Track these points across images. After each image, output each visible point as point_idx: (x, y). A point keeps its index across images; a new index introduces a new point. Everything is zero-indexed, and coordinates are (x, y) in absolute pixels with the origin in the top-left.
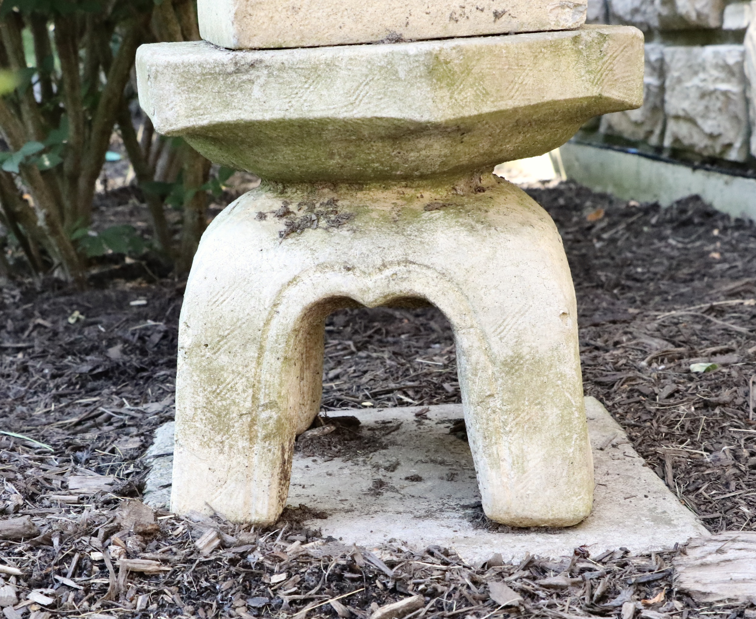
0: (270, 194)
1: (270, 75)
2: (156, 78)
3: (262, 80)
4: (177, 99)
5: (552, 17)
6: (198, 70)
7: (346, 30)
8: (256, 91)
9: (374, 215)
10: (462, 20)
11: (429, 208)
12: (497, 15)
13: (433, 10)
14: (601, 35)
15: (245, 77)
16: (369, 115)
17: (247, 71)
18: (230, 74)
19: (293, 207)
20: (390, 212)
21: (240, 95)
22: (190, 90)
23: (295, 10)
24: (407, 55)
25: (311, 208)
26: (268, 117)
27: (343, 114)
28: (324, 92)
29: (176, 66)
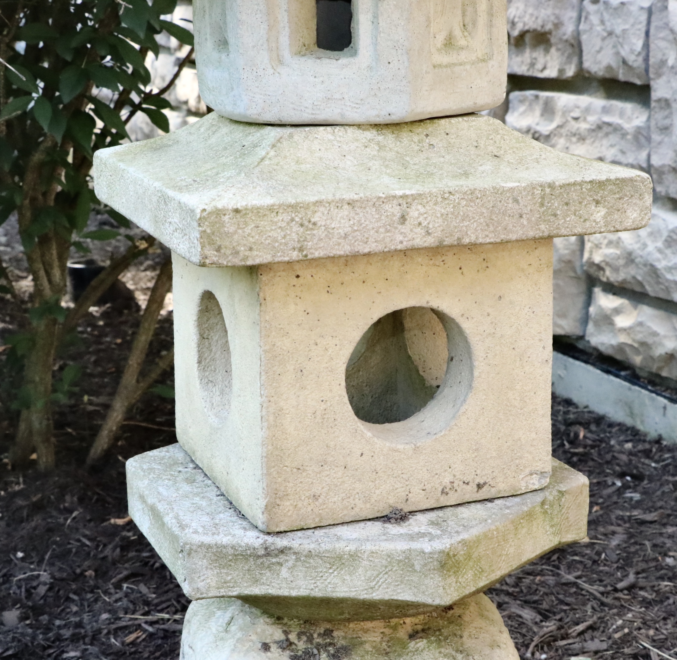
0: (268, 620)
1: (298, 560)
2: (189, 554)
3: (290, 564)
4: (210, 572)
5: (523, 484)
6: (231, 551)
7: (357, 509)
8: (284, 572)
9: (368, 647)
10: (451, 493)
11: (413, 636)
12: (479, 486)
13: (428, 487)
14: (560, 492)
15: (274, 560)
16: (387, 597)
17: (277, 556)
18: (259, 557)
19: (293, 637)
20: (381, 643)
21: (268, 574)
22: (221, 567)
23: (315, 497)
24: (423, 552)
25: (310, 639)
26: (294, 593)
27: (364, 596)
28: (347, 577)
29: (209, 547)
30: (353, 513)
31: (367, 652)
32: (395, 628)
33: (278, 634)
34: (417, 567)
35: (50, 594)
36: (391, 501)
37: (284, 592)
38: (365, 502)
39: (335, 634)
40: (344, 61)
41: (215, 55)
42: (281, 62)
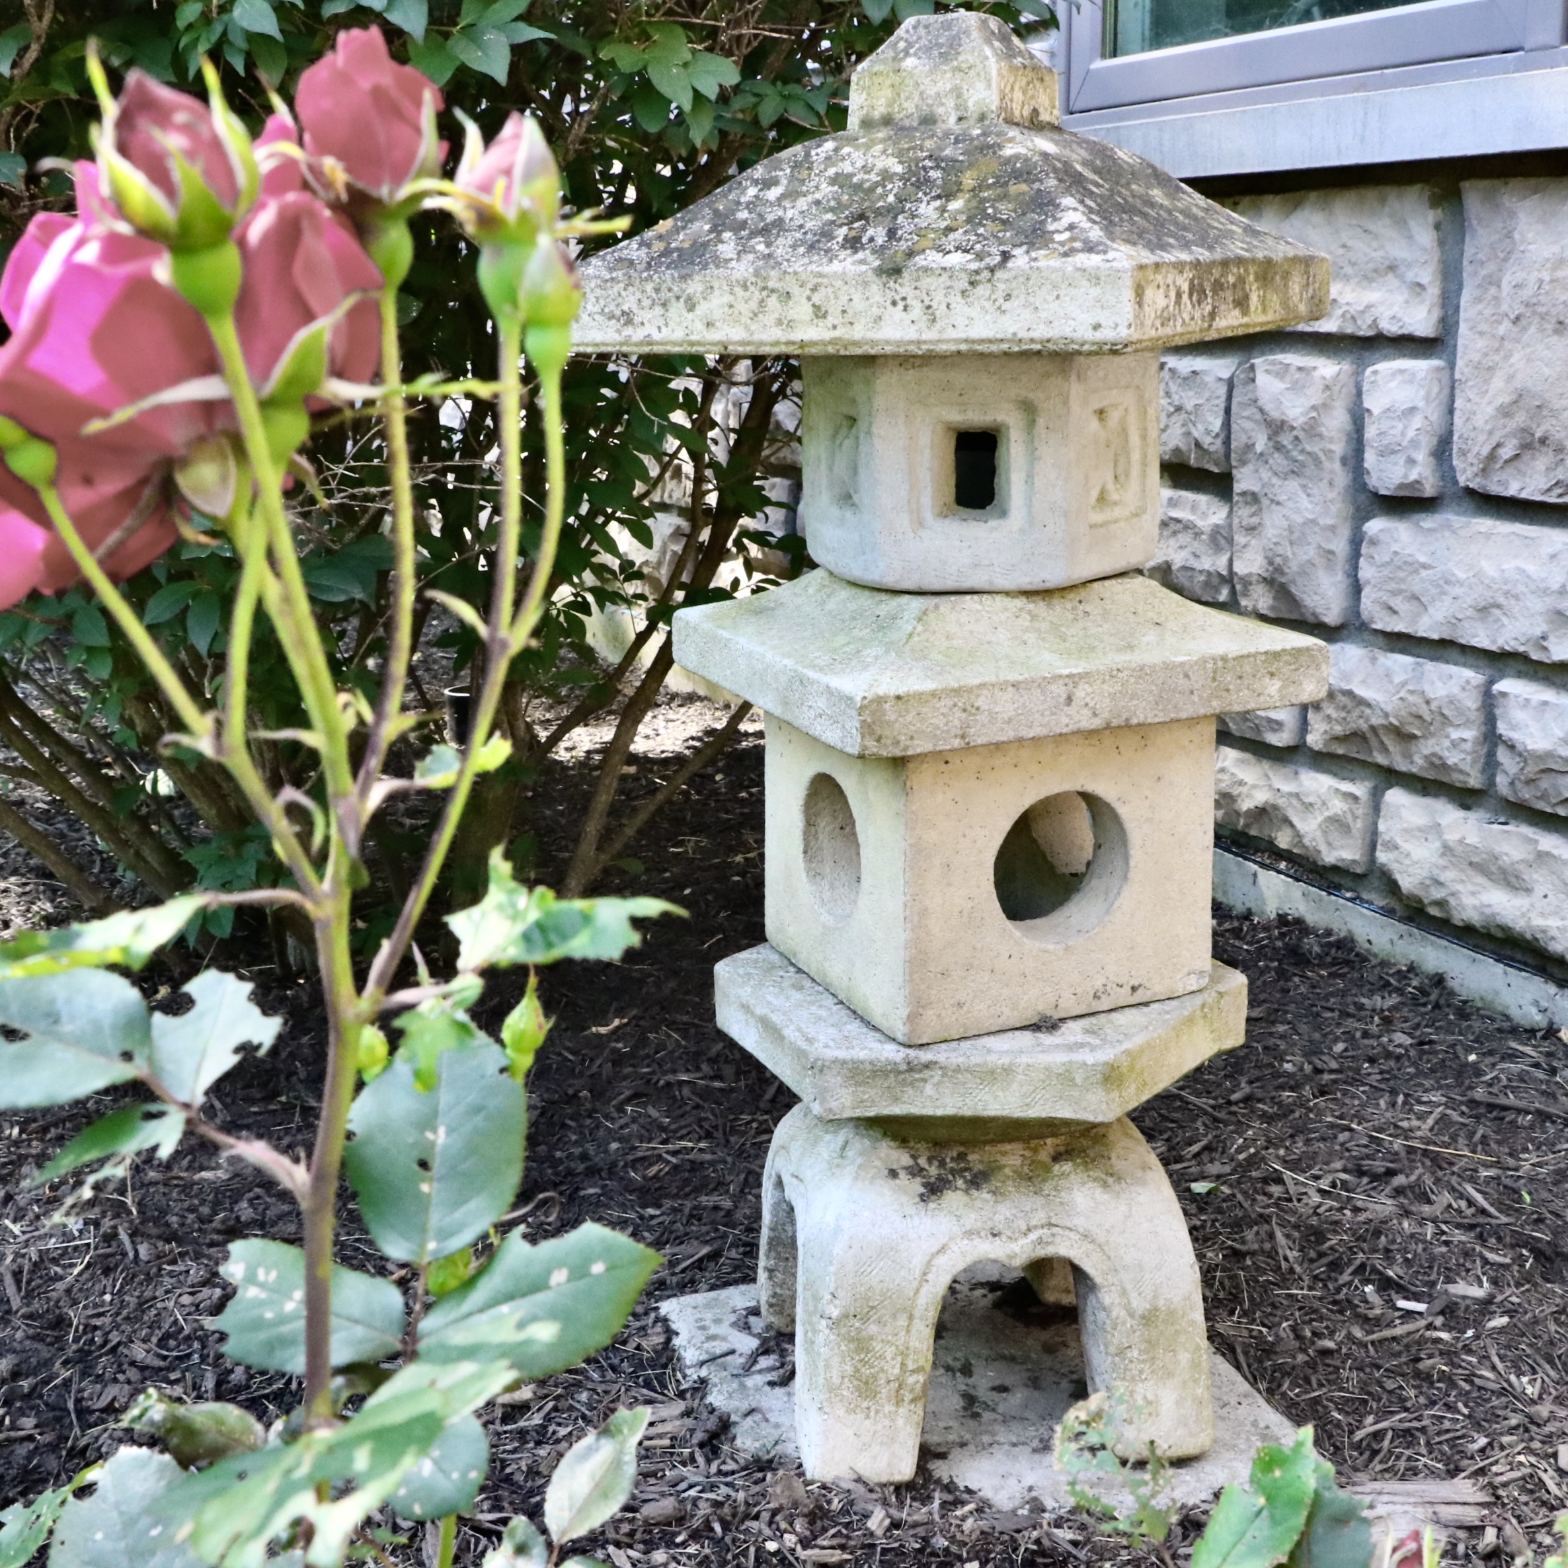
0: (892, 1144)
1: (943, 1076)
2: (821, 1071)
3: (936, 1079)
4: (844, 1091)
5: (1180, 985)
6: (869, 1067)
7: (1003, 1018)
8: (929, 1089)
9: (1007, 1171)
10: (1104, 997)
11: (1057, 1158)
12: (1134, 989)
13: (1079, 991)
14: (1219, 993)
15: (917, 1076)
16: (1044, 1115)
17: (920, 1071)
18: (900, 1072)
19: (922, 1162)
20: (1022, 1166)
21: (911, 1092)
22: (858, 1084)
23: (960, 1005)
24: (1085, 1064)
25: (942, 1164)
26: (939, 1112)
27: (1018, 1113)
28: (1000, 1094)
29: (844, 1062)
30: (1000, 1021)
31: (1008, 1177)
32: (1035, 1150)
33: (906, 1160)
34: (1079, 1081)
35: (543, 1120)
36: (1040, 1008)
37: (928, 1111)
38: (1013, 1010)
39: (970, 1157)
40: (993, 523)
41: (835, 511)
42: (921, 524)
